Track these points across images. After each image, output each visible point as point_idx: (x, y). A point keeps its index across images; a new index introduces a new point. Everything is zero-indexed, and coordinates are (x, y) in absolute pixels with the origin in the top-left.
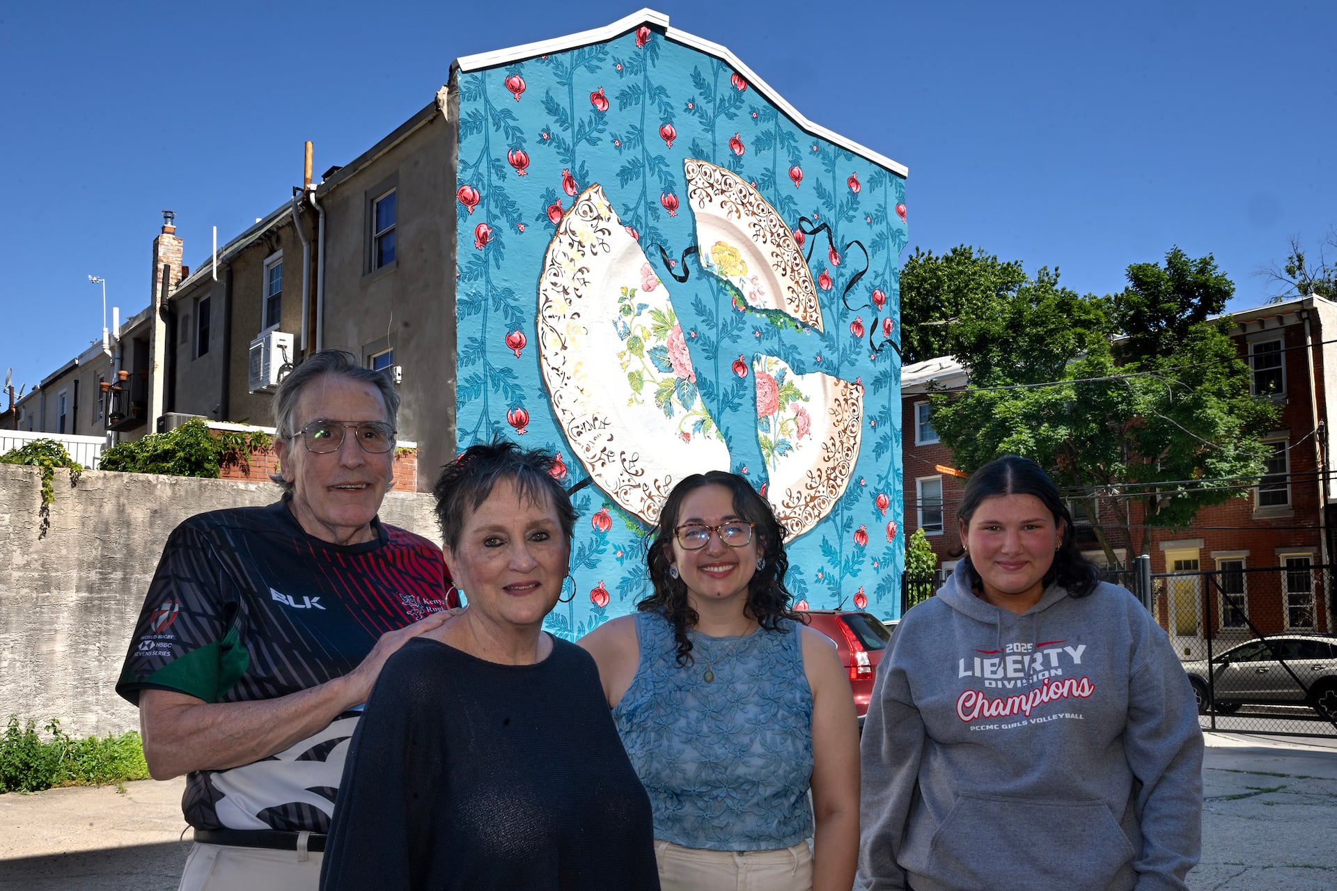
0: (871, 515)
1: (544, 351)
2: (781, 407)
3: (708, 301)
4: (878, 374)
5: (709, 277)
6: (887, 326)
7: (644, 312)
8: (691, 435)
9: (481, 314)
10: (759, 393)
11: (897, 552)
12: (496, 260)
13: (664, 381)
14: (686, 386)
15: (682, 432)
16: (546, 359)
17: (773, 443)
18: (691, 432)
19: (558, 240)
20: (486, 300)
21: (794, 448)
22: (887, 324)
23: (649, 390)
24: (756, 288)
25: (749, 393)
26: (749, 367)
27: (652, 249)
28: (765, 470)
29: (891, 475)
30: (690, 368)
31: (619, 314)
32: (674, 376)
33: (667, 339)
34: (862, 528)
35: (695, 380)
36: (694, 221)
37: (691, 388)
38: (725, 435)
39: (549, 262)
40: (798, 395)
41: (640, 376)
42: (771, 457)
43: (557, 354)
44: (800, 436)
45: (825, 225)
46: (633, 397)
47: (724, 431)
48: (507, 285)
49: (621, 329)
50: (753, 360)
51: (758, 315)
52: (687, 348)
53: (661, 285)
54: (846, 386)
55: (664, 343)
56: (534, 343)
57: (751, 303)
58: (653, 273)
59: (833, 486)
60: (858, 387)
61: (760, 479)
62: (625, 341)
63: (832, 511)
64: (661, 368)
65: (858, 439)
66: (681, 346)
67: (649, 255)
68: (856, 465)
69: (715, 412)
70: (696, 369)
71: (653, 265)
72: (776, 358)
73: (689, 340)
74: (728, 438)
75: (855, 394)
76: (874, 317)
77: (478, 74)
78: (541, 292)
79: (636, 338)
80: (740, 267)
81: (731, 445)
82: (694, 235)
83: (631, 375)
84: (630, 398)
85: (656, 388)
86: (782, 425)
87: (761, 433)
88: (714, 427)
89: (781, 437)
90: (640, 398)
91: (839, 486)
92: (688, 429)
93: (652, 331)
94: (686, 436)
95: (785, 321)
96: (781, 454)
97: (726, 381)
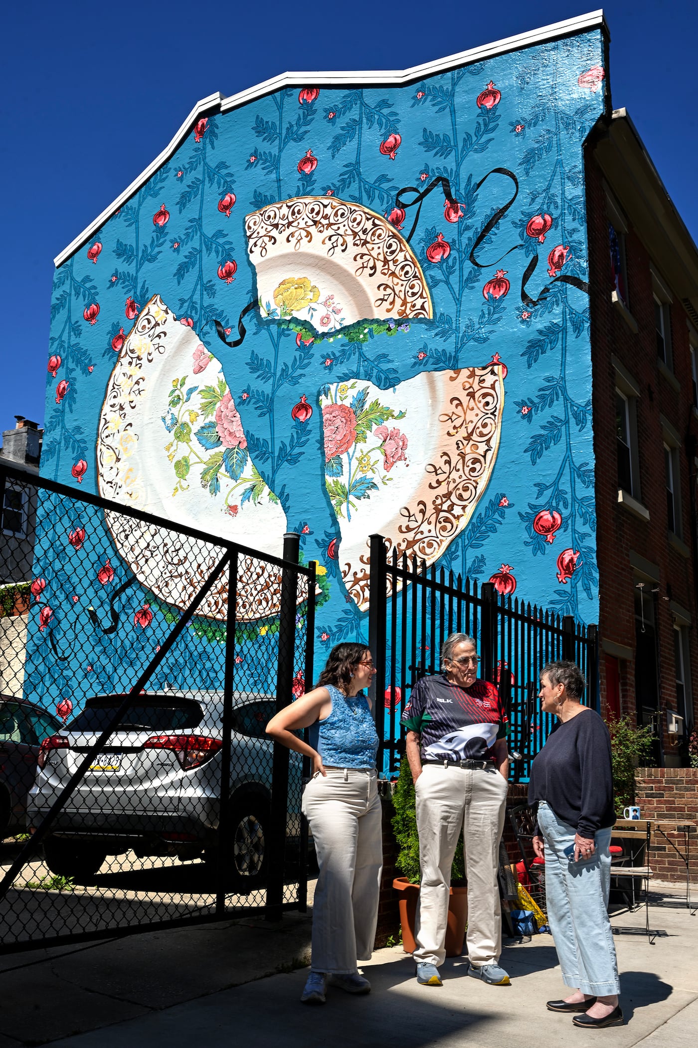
0: (523, 547)
1: (101, 470)
2: (359, 437)
3: (265, 351)
4: (535, 336)
5: (268, 326)
6: (556, 259)
7: (194, 395)
8: (239, 507)
9: (55, 457)
10: (327, 432)
11: (582, 595)
12: (70, 406)
13: (212, 457)
14: (235, 455)
15: (230, 507)
16: (102, 476)
17: (347, 486)
18: (238, 503)
19: (120, 363)
20: (59, 443)
21: (380, 485)
22: (557, 254)
23: (196, 471)
24: (330, 309)
25: (314, 436)
26: (314, 406)
27: (207, 328)
28: (335, 523)
29: (566, 478)
30: (241, 435)
31: (167, 408)
32: (222, 449)
33: (215, 413)
34: (505, 570)
35: (245, 444)
36: (255, 274)
37: (241, 454)
38: (280, 496)
39: (110, 387)
40: (387, 414)
41: (186, 462)
42: (344, 506)
43: (112, 468)
44: (388, 465)
45: (439, 179)
46: (178, 486)
47: (278, 490)
48: (75, 424)
49: (169, 422)
50: (319, 394)
51: (331, 340)
52: (237, 414)
53: (215, 360)
54: (472, 375)
55: (212, 418)
56: (93, 466)
57: (321, 329)
58: (206, 351)
59: (447, 520)
60: (496, 368)
61: (328, 535)
62: (173, 432)
63: (444, 555)
64: (208, 446)
65: (494, 443)
66: (231, 414)
67: (201, 335)
68: (490, 480)
69: (268, 472)
70: (248, 432)
71: (207, 344)
72: (352, 381)
73: (240, 404)
74: (284, 498)
75: (489, 379)
76: (531, 257)
77: (68, 262)
78: (102, 417)
79: (184, 425)
80: (310, 295)
81: (288, 504)
82: (255, 290)
83: (178, 465)
84: (174, 487)
85: (202, 467)
86: (360, 461)
87: (329, 480)
88: (267, 490)
89: (359, 475)
90: (184, 484)
91: (458, 518)
92: (236, 501)
93: (199, 412)
94: (233, 509)
95: (371, 331)
96: (358, 498)
97: (285, 431)
